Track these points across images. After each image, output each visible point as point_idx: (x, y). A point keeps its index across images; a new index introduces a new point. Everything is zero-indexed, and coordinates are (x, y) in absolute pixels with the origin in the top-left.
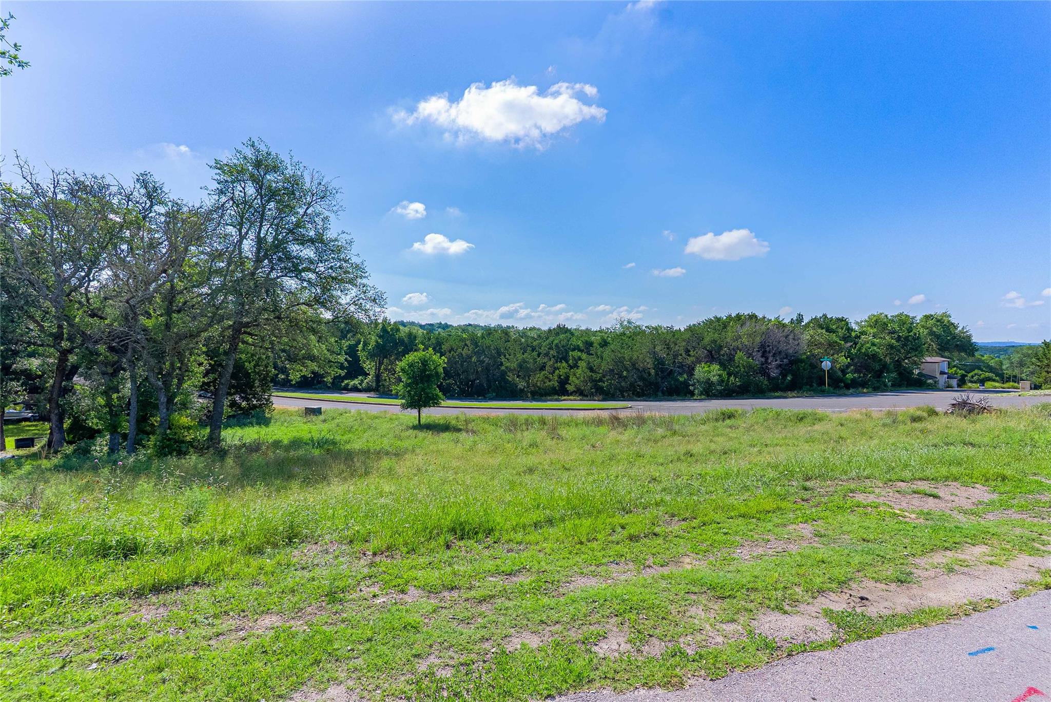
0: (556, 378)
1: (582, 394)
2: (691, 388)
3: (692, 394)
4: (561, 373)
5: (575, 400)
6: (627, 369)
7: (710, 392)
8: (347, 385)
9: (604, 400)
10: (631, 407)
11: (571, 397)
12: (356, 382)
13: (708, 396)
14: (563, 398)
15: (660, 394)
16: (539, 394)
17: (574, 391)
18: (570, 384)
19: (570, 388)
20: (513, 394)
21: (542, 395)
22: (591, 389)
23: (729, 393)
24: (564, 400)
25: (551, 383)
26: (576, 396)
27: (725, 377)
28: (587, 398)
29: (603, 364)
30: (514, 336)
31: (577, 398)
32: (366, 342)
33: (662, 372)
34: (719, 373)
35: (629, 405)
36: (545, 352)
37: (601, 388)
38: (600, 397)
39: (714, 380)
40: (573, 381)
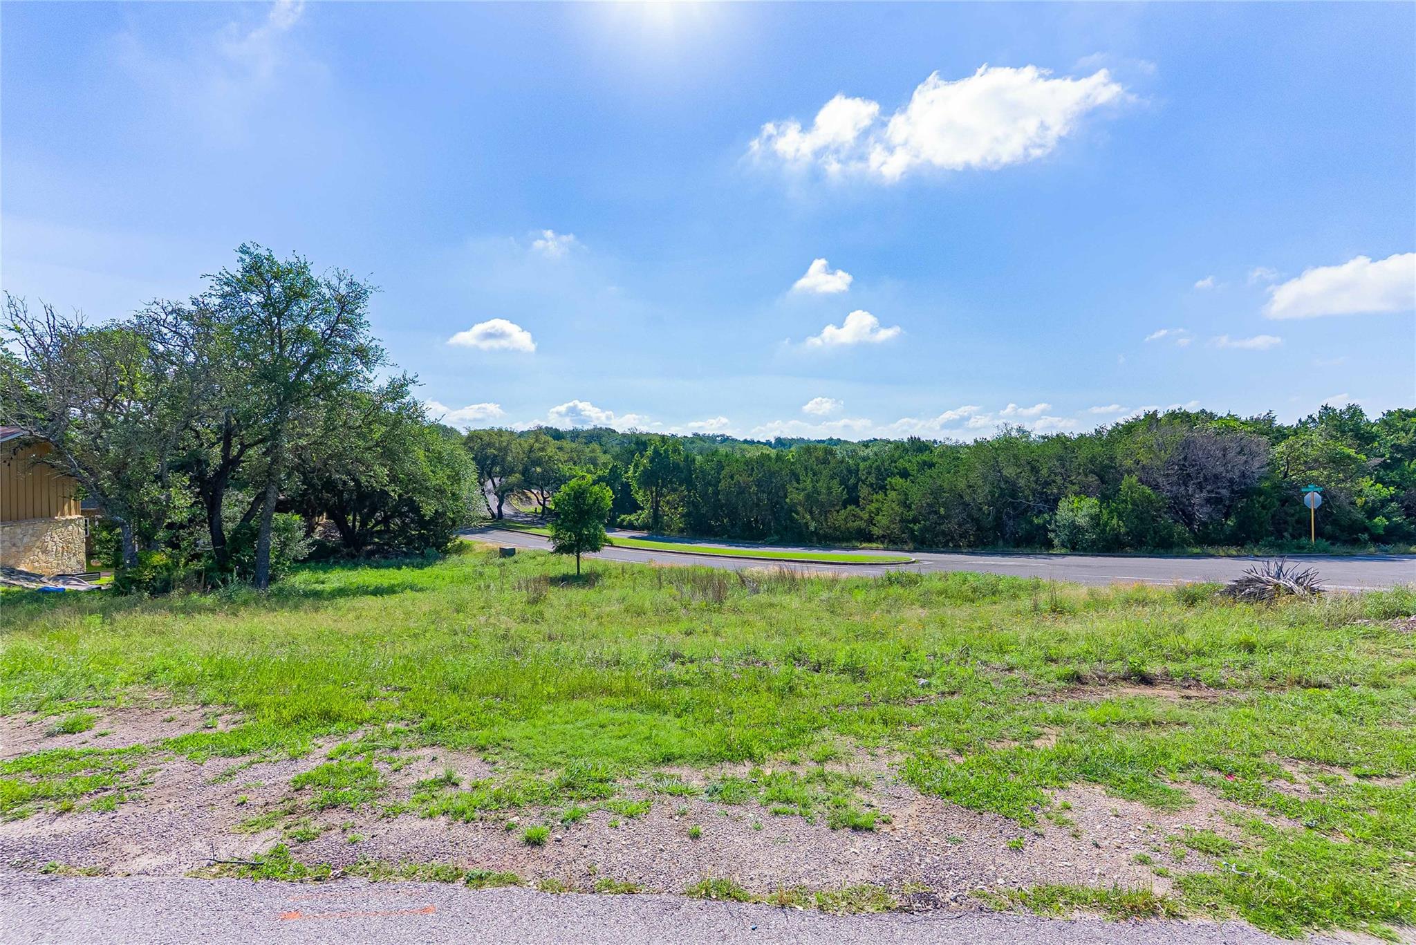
0: (866, 515)
1: (890, 541)
2: (1050, 535)
3: (1049, 545)
4: (872, 509)
5: (877, 549)
6: (945, 505)
7: (1077, 544)
8: (623, 520)
9: (916, 550)
10: (913, 562)
11: (874, 545)
12: (633, 517)
13: (1073, 548)
14: (864, 545)
15: (1001, 542)
18: (876, 525)
19: (876, 531)
20: (799, 537)
21: (848, 540)
22: (902, 533)
23: (1110, 545)
24: (863, 549)
25: (856, 524)
26: (883, 542)
27: (1105, 517)
28: (895, 547)
29: (918, 495)
30: (839, 456)
31: (881, 546)
32: (636, 466)
33: (1015, 509)
34: (1096, 510)
35: (913, 560)
36: (863, 478)
37: (912, 531)
38: (911, 546)
39: (1082, 521)
40: (882, 520)
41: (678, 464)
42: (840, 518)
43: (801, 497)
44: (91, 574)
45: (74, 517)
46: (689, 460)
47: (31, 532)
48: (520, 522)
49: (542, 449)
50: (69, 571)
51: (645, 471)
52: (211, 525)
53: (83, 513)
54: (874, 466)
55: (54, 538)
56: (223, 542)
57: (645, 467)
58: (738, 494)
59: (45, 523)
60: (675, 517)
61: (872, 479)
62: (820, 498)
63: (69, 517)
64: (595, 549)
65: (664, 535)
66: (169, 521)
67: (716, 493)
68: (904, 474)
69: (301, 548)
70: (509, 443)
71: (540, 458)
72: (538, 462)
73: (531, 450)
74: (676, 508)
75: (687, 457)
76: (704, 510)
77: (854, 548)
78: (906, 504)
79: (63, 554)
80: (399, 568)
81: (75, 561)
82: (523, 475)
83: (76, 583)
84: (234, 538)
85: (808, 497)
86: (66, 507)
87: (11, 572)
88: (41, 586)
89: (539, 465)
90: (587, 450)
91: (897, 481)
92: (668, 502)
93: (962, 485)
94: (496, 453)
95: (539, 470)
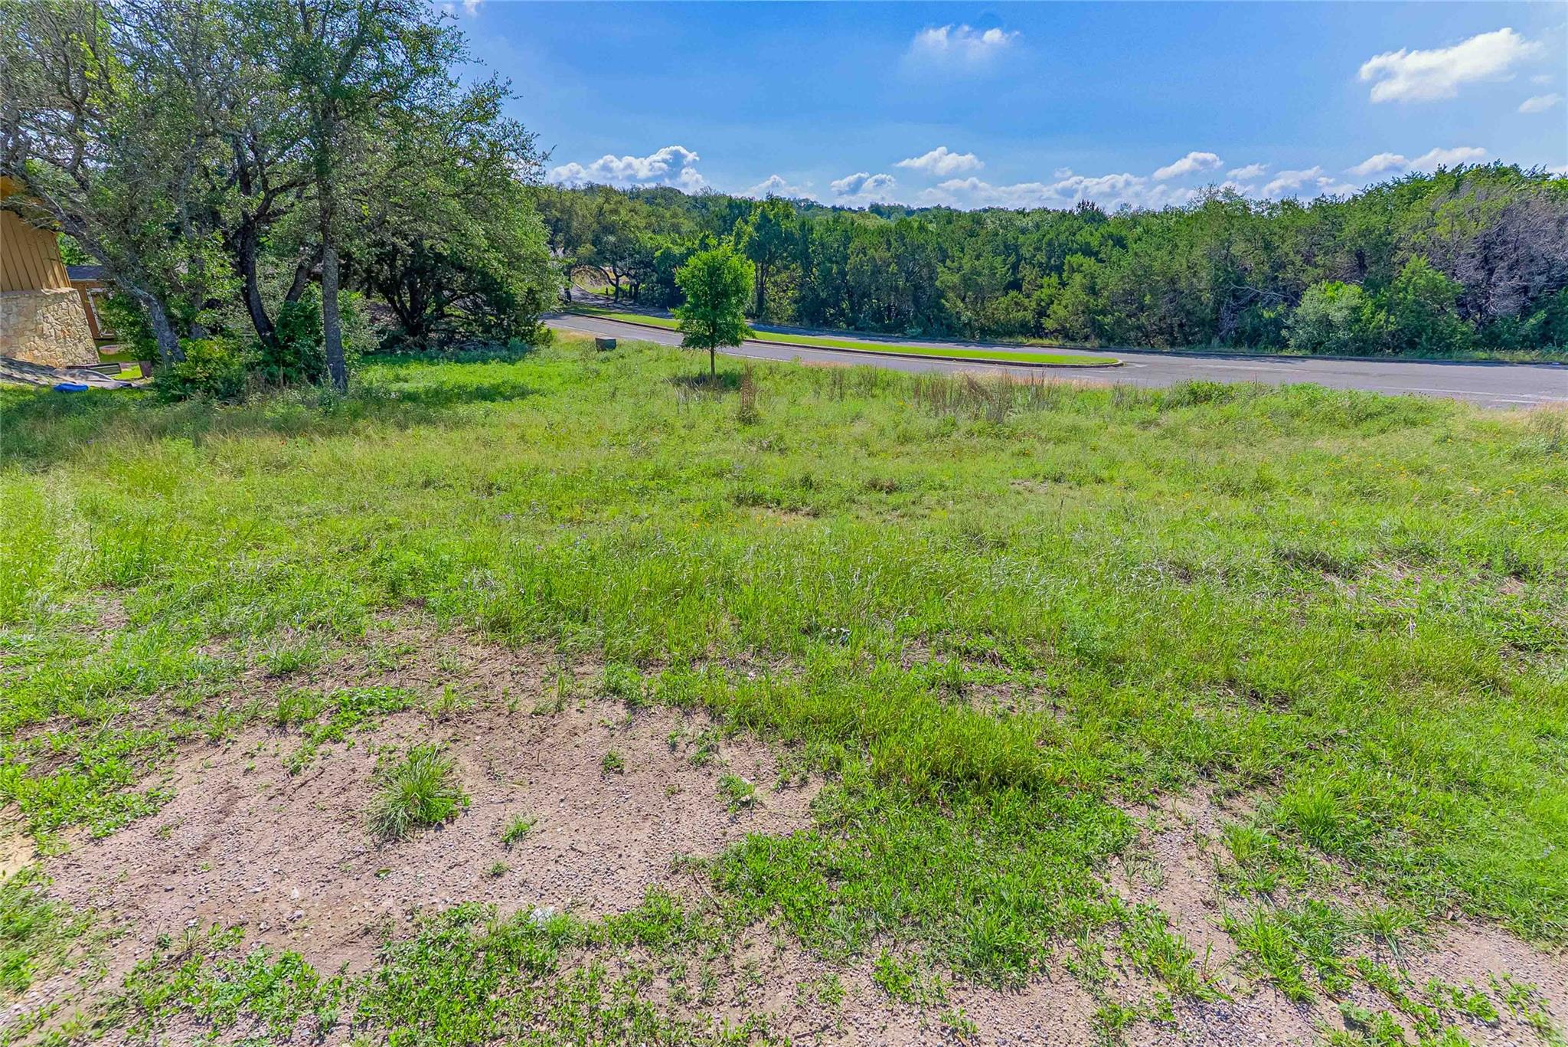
0: (1034, 304)
1: (1068, 336)
2: (1284, 333)
3: (1283, 344)
4: (1043, 296)
5: (1050, 346)
6: (1154, 292)
7: (1319, 346)
9: (1102, 348)
10: (1121, 365)
11: (1046, 342)
13: (1316, 350)
14: (1033, 341)
15: (1216, 341)
16: (991, 333)
17: (1056, 331)
18: (1049, 316)
19: (1049, 324)
20: (948, 330)
21: (1010, 334)
22: (1086, 327)
25: (1021, 314)
26: (1057, 338)
27: (1367, 311)
28: (1073, 344)
29: (1113, 280)
30: (990, 227)
31: (1055, 343)
32: (739, 236)
33: (1236, 298)
34: (1356, 302)
35: (1120, 362)
36: (1028, 256)
37: (1101, 326)
38: (1096, 343)
39: (1338, 316)
40: (1058, 310)
41: (792, 234)
42: (1001, 306)
43: (956, 279)
44: (110, 366)
45: (64, 290)
46: (806, 229)
47: (15, 309)
48: (593, 306)
49: (615, 212)
50: (79, 362)
51: (751, 243)
52: (248, 303)
53: (74, 285)
54: (1046, 240)
55: (50, 320)
56: (270, 327)
57: (751, 237)
58: (873, 273)
59: (30, 297)
60: (784, 303)
61: (1041, 257)
62: (979, 280)
63: (59, 291)
64: (735, 342)
65: (772, 324)
66: (209, 297)
67: (843, 274)
68: (1088, 251)
69: (368, 338)
70: (573, 202)
71: (613, 224)
72: (609, 229)
73: (600, 212)
74: (784, 291)
75: (803, 224)
76: (823, 295)
77: (1020, 345)
78: (1092, 290)
79: (65, 338)
80: (485, 362)
81: (83, 350)
82: (594, 244)
83: (98, 378)
84: (284, 324)
85: (965, 280)
86: (51, 279)
87: (10, 363)
88: (55, 382)
89: (612, 233)
90: (668, 214)
91: (1077, 259)
92: (775, 284)
93: (1179, 264)
94: (558, 215)
95: (612, 239)
